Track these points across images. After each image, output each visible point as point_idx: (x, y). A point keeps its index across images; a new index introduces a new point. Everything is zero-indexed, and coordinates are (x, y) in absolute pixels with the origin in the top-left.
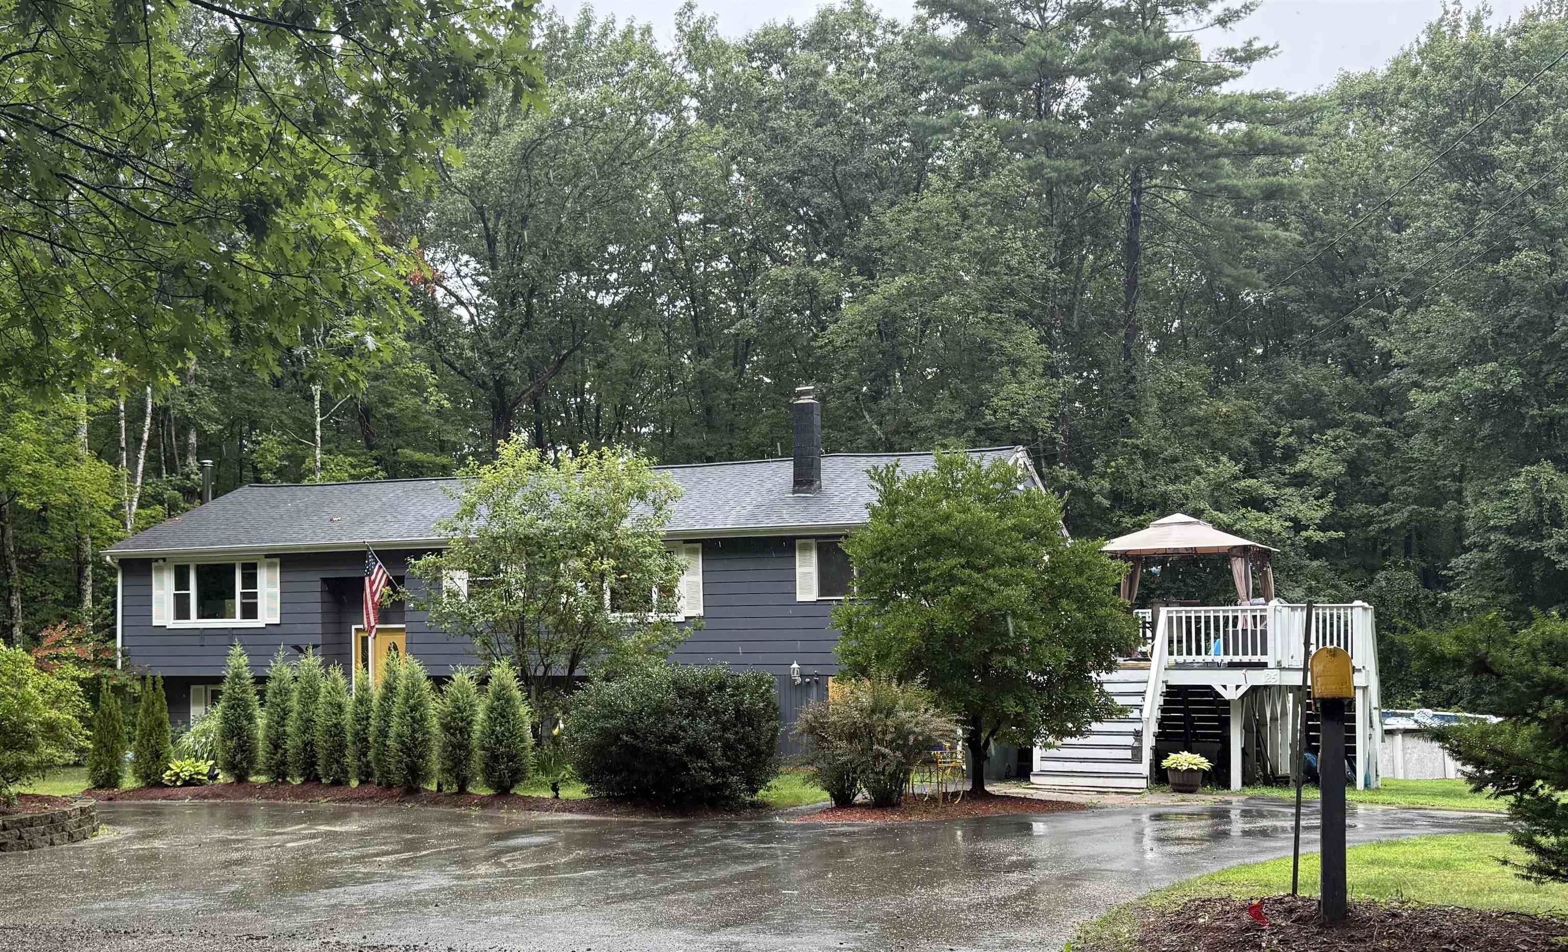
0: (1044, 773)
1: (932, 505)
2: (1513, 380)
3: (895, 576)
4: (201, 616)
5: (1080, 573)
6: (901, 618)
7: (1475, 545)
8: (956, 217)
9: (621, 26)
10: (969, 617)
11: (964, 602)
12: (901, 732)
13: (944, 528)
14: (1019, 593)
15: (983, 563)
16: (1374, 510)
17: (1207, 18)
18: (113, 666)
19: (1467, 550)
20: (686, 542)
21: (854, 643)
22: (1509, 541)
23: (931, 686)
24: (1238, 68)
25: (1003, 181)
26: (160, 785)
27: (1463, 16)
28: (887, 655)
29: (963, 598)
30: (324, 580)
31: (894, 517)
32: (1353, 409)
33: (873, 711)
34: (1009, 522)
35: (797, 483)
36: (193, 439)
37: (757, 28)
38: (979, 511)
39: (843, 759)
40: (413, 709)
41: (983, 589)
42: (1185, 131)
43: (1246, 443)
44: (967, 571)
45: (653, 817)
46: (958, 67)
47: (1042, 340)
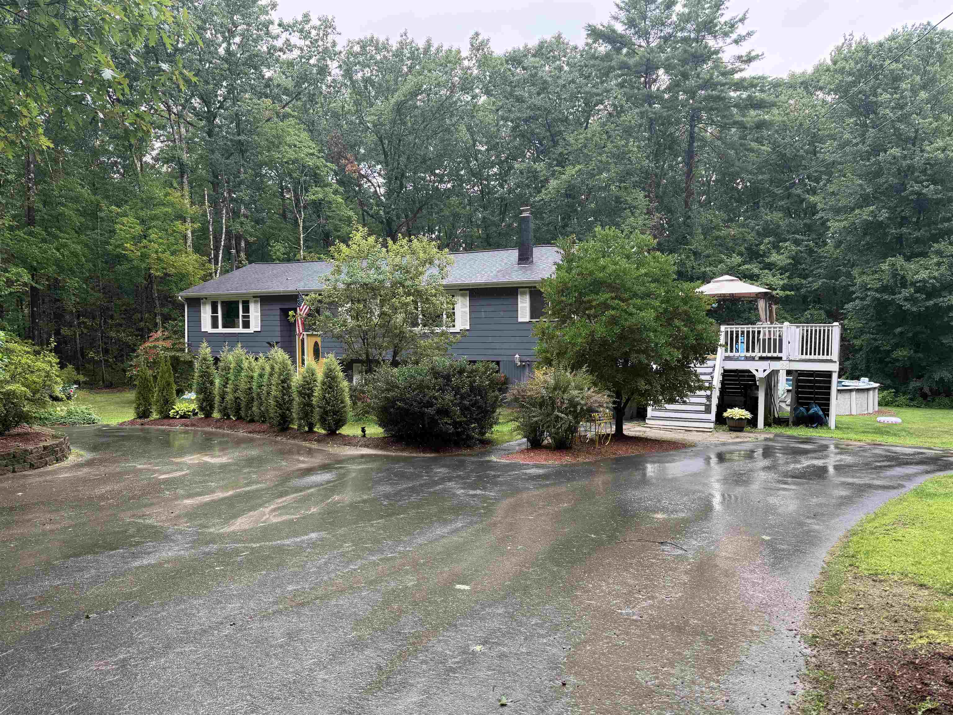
0: (654, 418)
1: (596, 260)
2: (884, 215)
3: (571, 305)
4: (224, 326)
5: (686, 303)
6: (574, 330)
7: (857, 298)
8: (605, 136)
9: (445, 48)
10: (617, 330)
11: (614, 321)
12: (573, 404)
13: (601, 275)
14: (648, 315)
15: (626, 296)
16: (804, 282)
17: (728, 40)
18: (183, 350)
19: (854, 300)
20: (461, 290)
21: (545, 345)
22: (878, 295)
23: (591, 372)
24: (743, 67)
25: (629, 118)
26: (167, 417)
27: (853, 42)
28: (565, 353)
29: (613, 318)
30: (281, 309)
31: (571, 269)
32: (793, 233)
33: (555, 389)
34: (643, 271)
35: (520, 259)
36: (243, 244)
37: (510, 49)
38: (624, 263)
39: (535, 419)
40: (283, 381)
41: (626, 312)
42: (718, 94)
43: (743, 249)
44: (617, 301)
45: (417, 452)
46: (606, 64)
47: (646, 197)
